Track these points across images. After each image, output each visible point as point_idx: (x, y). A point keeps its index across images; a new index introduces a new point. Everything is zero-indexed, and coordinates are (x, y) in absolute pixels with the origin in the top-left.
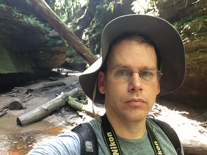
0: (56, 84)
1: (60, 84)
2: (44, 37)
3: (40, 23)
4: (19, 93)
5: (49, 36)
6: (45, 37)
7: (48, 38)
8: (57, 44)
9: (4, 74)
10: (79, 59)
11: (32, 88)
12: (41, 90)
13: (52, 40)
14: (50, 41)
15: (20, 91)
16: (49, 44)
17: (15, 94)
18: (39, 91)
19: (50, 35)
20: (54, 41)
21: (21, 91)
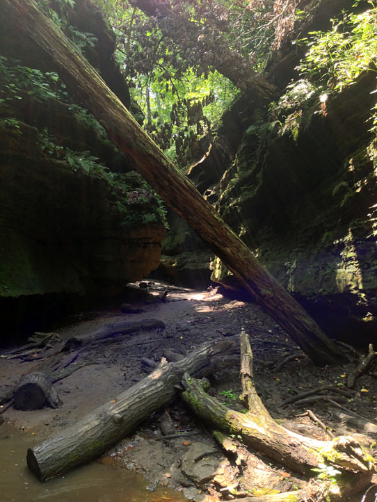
0: (140, 326)
1: (149, 325)
2: (114, 206)
3: (105, 170)
4: (45, 348)
5: (125, 204)
6: (117, 205)
7: (122, 209)
8: (144, 222)
9: (10, 298)
10: (190, 260)
11: (78, 337)
12: (101, 341)
13: (131, 214)
14: (128, 216)
15: (49, 345)
16: (124, 223)
17: (33, 353)
18: (97, 346)
19: (128, 201)
20: (137, 215)
21: (51, 343)
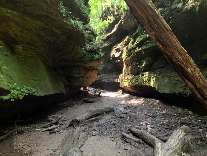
5: (86, 50)
6: (82, 50)
7: (85, 52)
8: (94, 59)
11: (78, 118)
12: (89, 120)
13: (88, 55)
14: (87, 56)
16: (85, 59)
18: (87, 123)
19: (87, 48)
20: (91, 55)
